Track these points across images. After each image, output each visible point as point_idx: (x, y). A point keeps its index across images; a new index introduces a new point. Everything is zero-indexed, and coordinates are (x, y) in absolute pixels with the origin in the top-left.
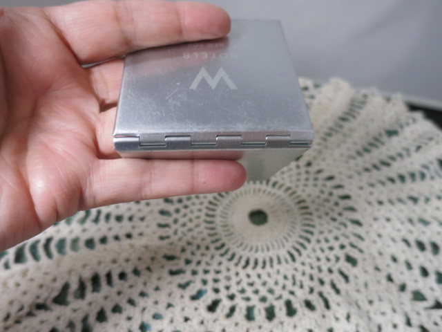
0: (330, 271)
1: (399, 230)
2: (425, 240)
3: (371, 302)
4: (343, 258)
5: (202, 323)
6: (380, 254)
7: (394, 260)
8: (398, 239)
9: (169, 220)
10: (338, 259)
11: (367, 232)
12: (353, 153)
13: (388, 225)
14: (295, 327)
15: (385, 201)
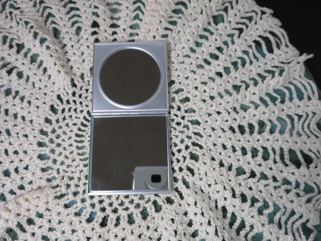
0: (181, 170)
2: (245, 124)
3: (210, 185)
4: (188, 157)
5: (100, 236)
7: (224, 147)
8: (227, 129)
9: (50, 163)
10: (185, 158)
13: (218, 118)
14: (162, 218)
15: (216, 95)
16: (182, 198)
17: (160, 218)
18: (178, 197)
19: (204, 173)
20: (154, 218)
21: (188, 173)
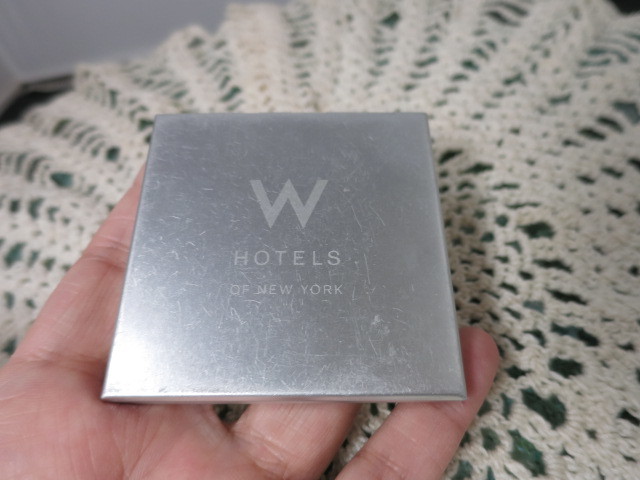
0: (526, 276)
1: (545, 135)
4: (523, 238)
6: (562, 187)
7: (587, 180)
8: (558, 147)
10: (516, 245)
11: (510, 170)
12: (365, 78)
13: (522, 138)
14: (592, 434)
15: (480, 109)
16: (591, 341)
17: (585, 437)
18: (581, 344)
19: (593, 252)
20: (565, 453)
21: (554, 272)
